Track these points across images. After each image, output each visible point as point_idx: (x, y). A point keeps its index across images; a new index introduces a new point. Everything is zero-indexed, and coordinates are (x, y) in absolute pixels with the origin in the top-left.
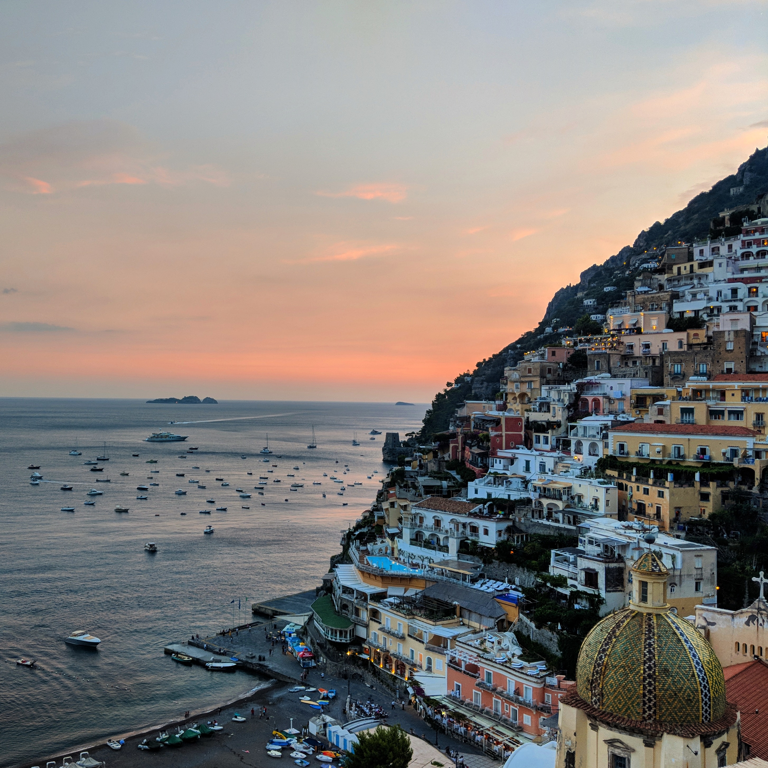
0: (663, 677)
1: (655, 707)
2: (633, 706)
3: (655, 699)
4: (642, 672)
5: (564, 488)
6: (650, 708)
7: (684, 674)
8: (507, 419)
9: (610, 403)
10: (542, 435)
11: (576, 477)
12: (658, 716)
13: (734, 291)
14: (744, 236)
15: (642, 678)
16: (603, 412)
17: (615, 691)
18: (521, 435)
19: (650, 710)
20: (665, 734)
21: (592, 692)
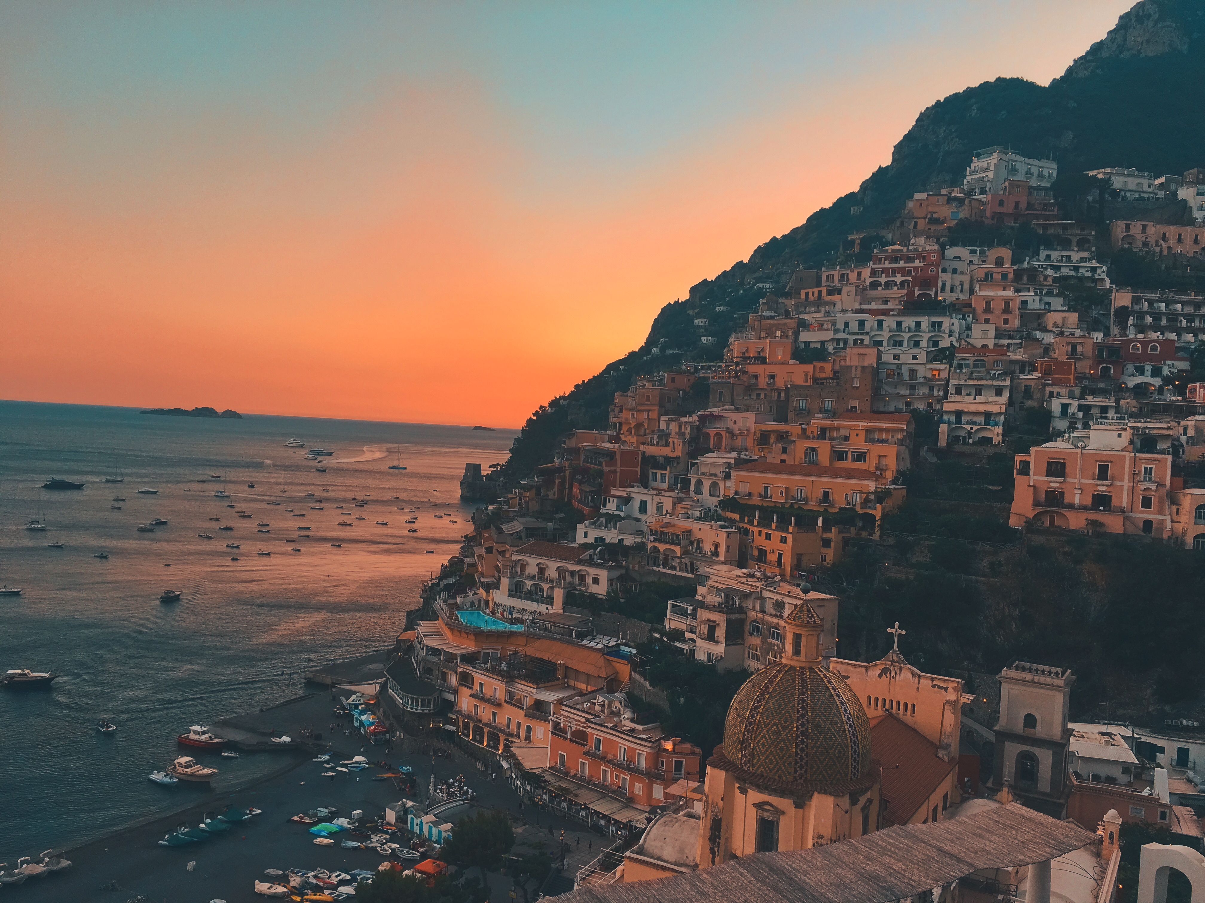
0: (815, 734)
1: (807, 766)
2: (785, 766)
3: (807, 757)
4: (795, 729)
5: (683, 532)
6: (801, 767)
7: (835, 730)
8: (623, 452)
9: (732, 437)
10: (659, 472)
11: (696, 520)
12: (808, 775)
13: (862, 323)
14: (873, 264)
15: (794, 735)
16: (725, 448)
17: (767, 751)
18: (637, 471)
19: (801, 769)
20: (816, 794)
21: (742, 753)
